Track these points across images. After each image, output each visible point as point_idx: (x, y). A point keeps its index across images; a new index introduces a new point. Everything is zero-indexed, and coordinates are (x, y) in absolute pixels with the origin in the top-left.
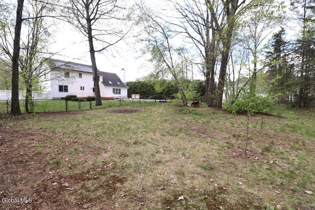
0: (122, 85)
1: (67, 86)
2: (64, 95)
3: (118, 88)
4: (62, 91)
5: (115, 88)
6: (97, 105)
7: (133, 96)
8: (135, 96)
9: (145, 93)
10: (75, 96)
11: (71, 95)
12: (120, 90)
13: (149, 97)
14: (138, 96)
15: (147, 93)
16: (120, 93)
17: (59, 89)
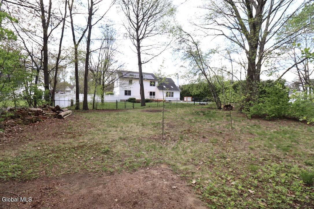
0: (176, 88)
1: (130, 91)
2: (128, 97)
3: (171, 91)
4: (127, 95)
5: (169, 91)
6: (142, 106)
7: (185, 99)
8: (187, 98)
9: (198, 96)
10: (135, 99)
11: (132, 98)
12: (173, 93)
13: (202, 100)
14: (190, 99)
15: (200, 96)
16: (172, 96)
17: (125, 93)
